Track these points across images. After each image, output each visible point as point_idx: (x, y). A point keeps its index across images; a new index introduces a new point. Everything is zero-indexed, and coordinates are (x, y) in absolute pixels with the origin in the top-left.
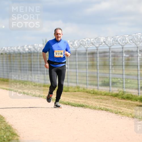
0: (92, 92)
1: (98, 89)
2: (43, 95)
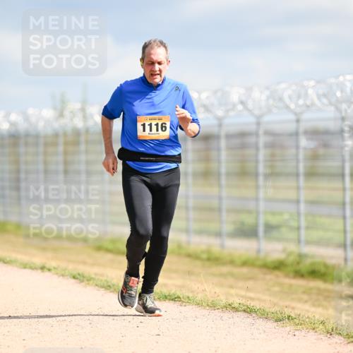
0: (205, 256)
1: (222, 246)
2: (53, 264)
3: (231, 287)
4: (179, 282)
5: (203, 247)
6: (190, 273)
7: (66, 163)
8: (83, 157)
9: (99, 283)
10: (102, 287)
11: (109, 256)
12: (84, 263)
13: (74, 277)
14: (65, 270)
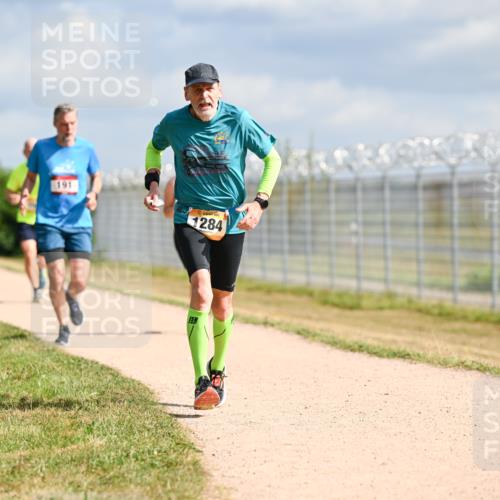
0: (436, 311)
1: (455, 301)
2: (276, 319)
3: (464, 344)
4: (409, 338)
5: (435, 302)
6: (420, 329)
7: (290, 213)
8: (308, 207)
9: (325, 339)
10: (328, 343)
11: (336, 311)
12: (309, 318)
13: (299, 333)
14: (288, 325)
